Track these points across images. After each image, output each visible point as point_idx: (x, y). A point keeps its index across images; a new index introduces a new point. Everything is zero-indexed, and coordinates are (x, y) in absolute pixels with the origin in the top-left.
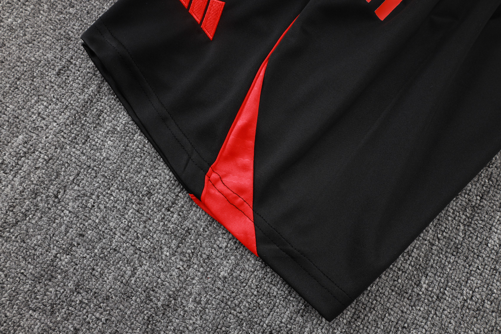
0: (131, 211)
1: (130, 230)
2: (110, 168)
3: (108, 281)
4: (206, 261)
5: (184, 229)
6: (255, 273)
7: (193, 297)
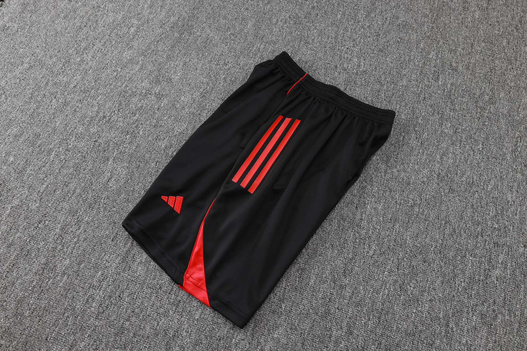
0: (153, 297)
1: (154, 305)
2: (142, 279)
3: (147, 330)
4: (189, 313)
5: (177, 301)
6: (211, 315)
7: (185, 330)
